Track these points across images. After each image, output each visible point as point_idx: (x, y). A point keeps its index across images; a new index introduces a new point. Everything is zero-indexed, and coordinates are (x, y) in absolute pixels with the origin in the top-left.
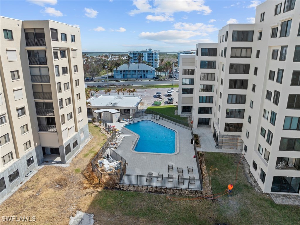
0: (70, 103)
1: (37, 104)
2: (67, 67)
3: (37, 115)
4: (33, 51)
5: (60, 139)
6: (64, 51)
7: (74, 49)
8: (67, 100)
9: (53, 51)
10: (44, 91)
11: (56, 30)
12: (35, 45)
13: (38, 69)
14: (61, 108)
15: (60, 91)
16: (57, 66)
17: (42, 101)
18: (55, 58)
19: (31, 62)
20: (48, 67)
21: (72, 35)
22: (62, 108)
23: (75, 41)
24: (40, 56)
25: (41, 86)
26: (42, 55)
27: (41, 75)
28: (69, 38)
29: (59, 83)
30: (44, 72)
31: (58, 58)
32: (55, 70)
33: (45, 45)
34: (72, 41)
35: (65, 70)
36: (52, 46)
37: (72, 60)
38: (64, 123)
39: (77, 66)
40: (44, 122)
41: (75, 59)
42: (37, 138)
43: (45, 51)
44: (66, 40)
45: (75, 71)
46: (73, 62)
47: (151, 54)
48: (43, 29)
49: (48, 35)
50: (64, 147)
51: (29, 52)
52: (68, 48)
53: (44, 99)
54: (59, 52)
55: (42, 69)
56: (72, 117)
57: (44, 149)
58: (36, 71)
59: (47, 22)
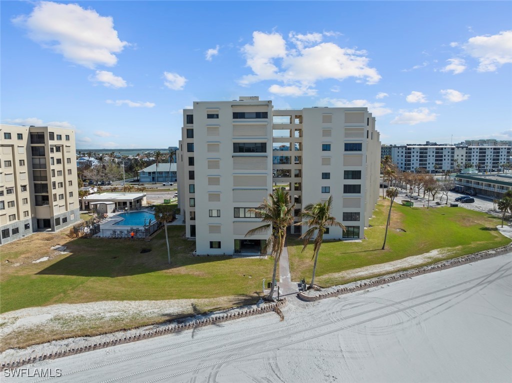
0: (62, 186)
1: (35, 185)
2: (60, 159)
3: (35, 193)
4: (35, 147)
5: (52, 212)
6: (59, 147)
7: (67, 145)
8: (60, 184)
9: (50, 147)
10: (42, 175)
11: (53, 133)
12: (37, 143)
13: (38, 160)
14: (53, 189)
15: (54, 176)
16: (53, 158)
17: (39, 182)
18: (51, 152)
19: (33, 155)
20: (45, 158)
21: (66, 136)
22: (55, 189)
23: (69, 140)
24: (40, 151)
25: (39, 172)
26: (41, 150)
27: (40, 164)
28: (64, 137)
29: (53, 170)
30: (42, 161)
31: (53, 152)
32: (51, 160)
33: (44, 143)
34: (67, 139)
35: (59, 161)
36: (50, 144)
37: (65, 154)
38: (55, 200)
39: (70, 159)
40: (40, 199)
41: (68, 153)
42: (34, 211)
43: (44, 147)
44: (61, 139)
45: (68, 163)
46: (67, 156)
48: (44, 132)
49: (47, 137)
50: (55, 218)
51: (32, 147)
52: (63, 145)
53: (41, 181)
54: (55, 148)
55: (41, 160)
56: (63, 198)
57: (38, 220)
58: (37, 161)
59: (47, 128)
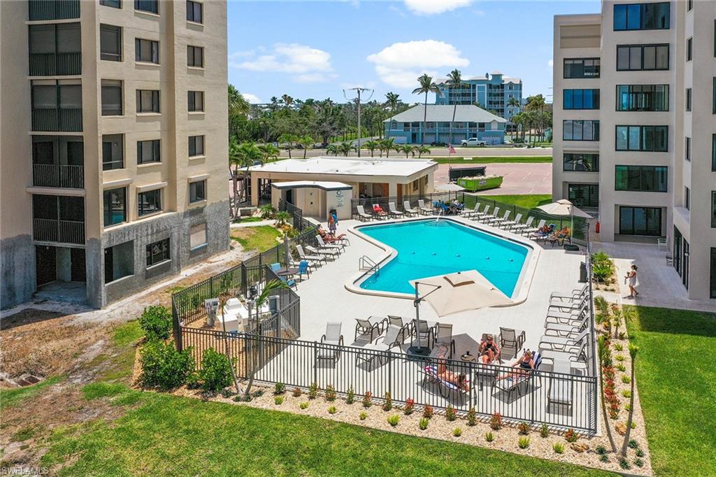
17: (51, 79)
47: (498, 87)
